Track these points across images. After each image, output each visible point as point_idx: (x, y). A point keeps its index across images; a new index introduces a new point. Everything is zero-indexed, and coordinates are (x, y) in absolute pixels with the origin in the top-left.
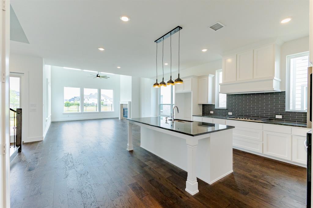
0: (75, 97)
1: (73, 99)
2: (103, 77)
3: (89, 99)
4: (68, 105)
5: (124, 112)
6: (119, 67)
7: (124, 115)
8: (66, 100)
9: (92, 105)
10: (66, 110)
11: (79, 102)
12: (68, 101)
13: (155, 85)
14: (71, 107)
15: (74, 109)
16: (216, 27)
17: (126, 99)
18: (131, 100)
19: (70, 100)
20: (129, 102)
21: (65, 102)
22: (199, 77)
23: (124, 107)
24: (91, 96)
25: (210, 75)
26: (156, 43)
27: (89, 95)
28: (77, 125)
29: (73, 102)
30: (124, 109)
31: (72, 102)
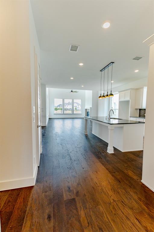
0: (60, 104)
1: (59, 106)
2: (75, 92)
3: (68, 106)
4: (56, 109)
5: (87, 114)
6: (83, 86)
7: (87, 116)
9: (69, 110)
10: (55, 112)
11: (62, 108)
13: (99, 97)
14: (58, 111)
15: (59, 112)
16: (137, 59)
17: (88, 106)
18: (91, 107)
19: (57, 106)
21: (55, 107)
22: (137, 89)
23: (88, 111)
24: (69, 104)
25: (144, 87)
26: (101, 72)
27: (68, 103)
28: (61, 121)
30: (87, 112)
31: (59, 107)
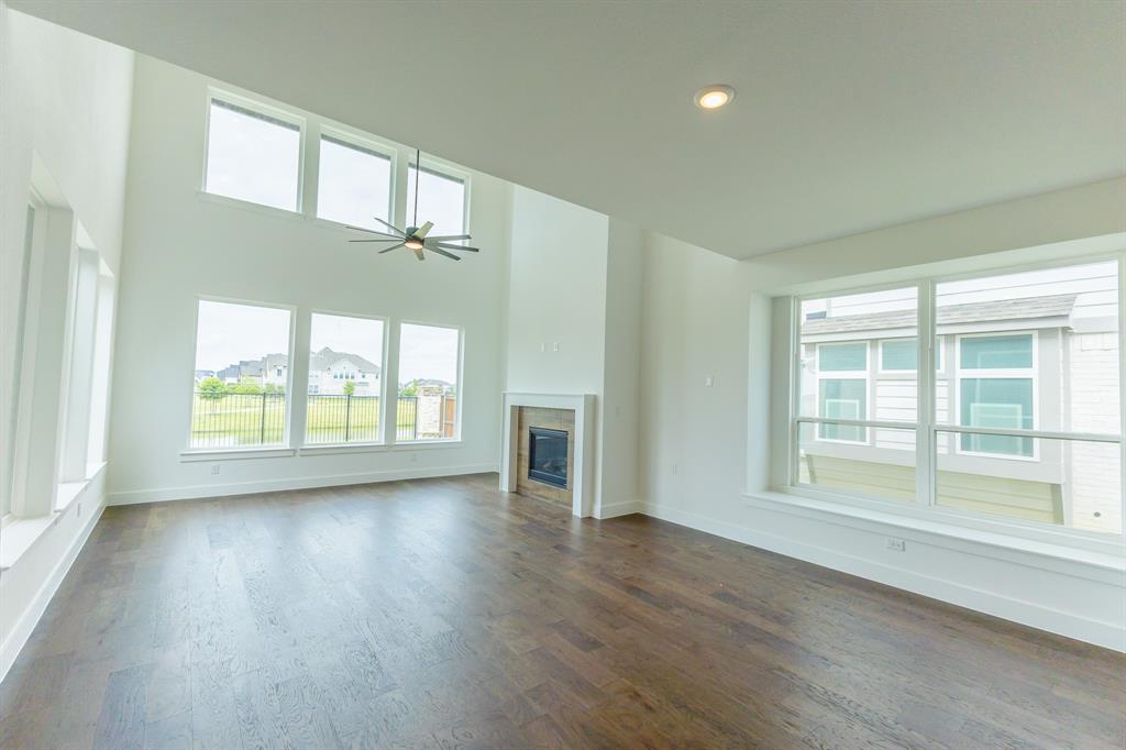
1: (237, 370)
4: (213, 393)
5: (534, 450)
7: (531, 466)
8: (208, 373)
12: (215, 376)
14: (225, 401)
19: (222, 374)
20: (586, 396)
21: (201, 381)
23: (541, 423)
29: (233, 380)
30: (534, 436)
31: (230, 380)
